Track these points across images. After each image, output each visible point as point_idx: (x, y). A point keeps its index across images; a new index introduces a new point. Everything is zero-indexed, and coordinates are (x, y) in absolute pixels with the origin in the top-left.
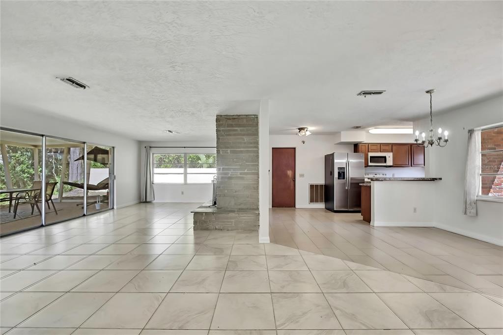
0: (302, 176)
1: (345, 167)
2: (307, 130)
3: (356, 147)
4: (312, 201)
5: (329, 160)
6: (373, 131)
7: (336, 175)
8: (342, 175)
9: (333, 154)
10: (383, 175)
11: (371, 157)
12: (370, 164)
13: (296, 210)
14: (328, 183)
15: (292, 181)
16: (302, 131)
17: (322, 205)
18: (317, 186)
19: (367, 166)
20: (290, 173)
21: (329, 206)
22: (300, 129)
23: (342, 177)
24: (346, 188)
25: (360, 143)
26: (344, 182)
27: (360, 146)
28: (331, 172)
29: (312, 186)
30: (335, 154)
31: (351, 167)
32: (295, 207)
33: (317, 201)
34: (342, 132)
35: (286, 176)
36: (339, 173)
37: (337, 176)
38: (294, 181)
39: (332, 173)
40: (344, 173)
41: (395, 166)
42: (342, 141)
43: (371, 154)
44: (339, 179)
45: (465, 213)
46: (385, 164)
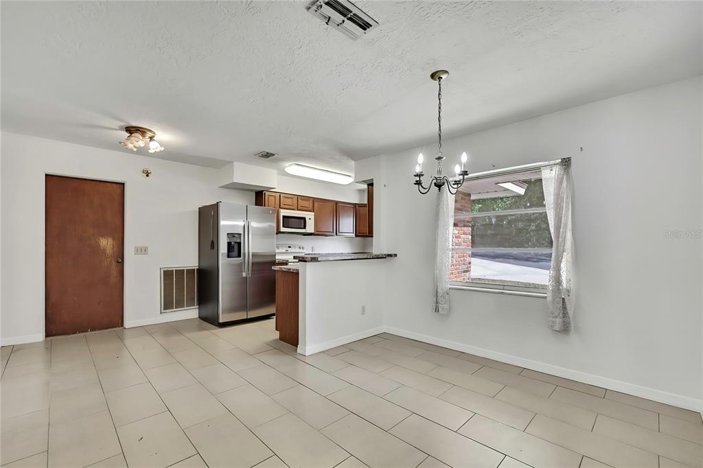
0: (142, 251)
1: (242, 233)
2: (151, 138)
3: (260, 196)
4: (168, 305)
5: (208, 217)
6: (292, 169)
7: (223, 248)
8: (235, 248)
9: (216, 206)
10: (300, 248)
11: (284, 217)
12: (283, 229)
13: (126, 332)
14: (205, 265)
15: (114, 263)
16: (138, 135)
17: (192, 313)
18: (180, 273)
19: (279, 232)
20: (106, 243)
21: (208, 310)
22: (131, 130)
23: (236, 253)
24: (244, 275)
25: (268, 189)
26: (238, 262)
27: (266, 196)
28: (212, 243)
29: (168, 274)
30: (221, 205)
31: (252, 235)
32: (122, 325)
33: (180, 305)
34: (235, 163)
35: (97, 251)
36: (229, 244)
37: (225, 251)
38: (121, 262)
39: (214, 245)
40: (239, 244)
41: (317, 234)
42: (236, 180)
43: (283, 213)
44: (229, 256)
45: (437, 310)
46: (303, 231)
